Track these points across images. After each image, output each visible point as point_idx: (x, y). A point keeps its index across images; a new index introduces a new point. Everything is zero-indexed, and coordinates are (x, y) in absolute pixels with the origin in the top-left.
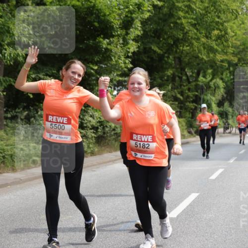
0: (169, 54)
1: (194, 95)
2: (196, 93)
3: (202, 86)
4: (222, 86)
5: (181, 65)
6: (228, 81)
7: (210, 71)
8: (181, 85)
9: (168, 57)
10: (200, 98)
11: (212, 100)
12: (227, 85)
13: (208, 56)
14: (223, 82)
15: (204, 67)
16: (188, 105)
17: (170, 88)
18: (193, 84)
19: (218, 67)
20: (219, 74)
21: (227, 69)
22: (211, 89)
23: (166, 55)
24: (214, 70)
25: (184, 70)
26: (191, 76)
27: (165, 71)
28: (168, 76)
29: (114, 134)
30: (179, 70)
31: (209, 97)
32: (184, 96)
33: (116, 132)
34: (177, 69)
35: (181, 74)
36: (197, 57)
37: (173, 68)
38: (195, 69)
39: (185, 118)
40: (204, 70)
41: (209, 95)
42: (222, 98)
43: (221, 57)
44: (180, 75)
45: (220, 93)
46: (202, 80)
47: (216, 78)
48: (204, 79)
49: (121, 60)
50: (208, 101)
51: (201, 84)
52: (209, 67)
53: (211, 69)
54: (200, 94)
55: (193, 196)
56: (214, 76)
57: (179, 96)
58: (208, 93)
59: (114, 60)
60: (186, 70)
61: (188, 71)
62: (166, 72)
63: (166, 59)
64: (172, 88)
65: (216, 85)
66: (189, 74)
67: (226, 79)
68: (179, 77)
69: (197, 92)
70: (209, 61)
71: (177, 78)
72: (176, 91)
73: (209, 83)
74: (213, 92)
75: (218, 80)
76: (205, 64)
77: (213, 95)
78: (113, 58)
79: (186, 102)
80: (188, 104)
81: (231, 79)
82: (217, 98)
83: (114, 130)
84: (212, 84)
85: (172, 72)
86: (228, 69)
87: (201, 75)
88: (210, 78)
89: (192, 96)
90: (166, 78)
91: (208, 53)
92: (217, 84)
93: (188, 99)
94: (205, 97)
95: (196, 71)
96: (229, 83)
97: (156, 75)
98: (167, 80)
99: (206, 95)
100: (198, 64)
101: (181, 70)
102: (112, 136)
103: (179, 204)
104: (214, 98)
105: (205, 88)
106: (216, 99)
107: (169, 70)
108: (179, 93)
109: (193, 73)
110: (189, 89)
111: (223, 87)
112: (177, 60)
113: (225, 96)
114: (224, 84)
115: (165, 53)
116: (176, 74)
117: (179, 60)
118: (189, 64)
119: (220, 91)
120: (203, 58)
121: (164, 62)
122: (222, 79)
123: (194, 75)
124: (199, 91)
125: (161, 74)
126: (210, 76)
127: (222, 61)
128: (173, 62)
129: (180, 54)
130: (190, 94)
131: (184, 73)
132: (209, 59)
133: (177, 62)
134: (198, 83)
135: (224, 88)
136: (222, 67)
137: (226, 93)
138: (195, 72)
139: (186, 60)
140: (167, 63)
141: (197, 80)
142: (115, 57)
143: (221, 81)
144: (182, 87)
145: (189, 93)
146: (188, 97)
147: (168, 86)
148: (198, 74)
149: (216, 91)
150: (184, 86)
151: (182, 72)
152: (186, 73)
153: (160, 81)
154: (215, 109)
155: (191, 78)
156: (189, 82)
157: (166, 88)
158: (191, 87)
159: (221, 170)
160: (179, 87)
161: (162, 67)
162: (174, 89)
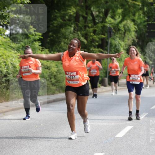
1: (99, 38)
2: (103, 36)
3: (110, 28)
4: (134, 29)
5: (86, 3)
6: (141, 23)
7: (120, 11)
10: (107, 43)
11: (121, 44)
12: (139, 28)
14: (135, 24)
15: (113, 5)
17: (72, 29)
18: (100, 25)
19: (129, 7)
20: (131, 14)
21: (140, 9)
22: (120, 32)
24: (125, 10)
25: (90, 9)
26: (97, 16)
27: (68, 9)
28: (71, 15)
29: (6, 80)
30: (85, 9)
31: (117, 41)
32: (89, 40)
33: (8, 78)
34: (82, 6)
35: (87, 14)
37: (78, 5)
38: (102, 8)
40: (113, 9)
41: (118, 39)
42: (133, 43)
45: (130, 37)
46: (110, 21)
47: (127, 20)
48: (112, 21)
50: (116, 46)
51: (108, 25)
52: (118, 6)
53: (121, 9)
54: (108, 39)
56: (124, 16)
57: (83, 39)
58: (117, 37)
60: (92, 9)
61: (95, 10)
62: (69, 11)
64: (74, 29)
65: (126, 27)
66: (95, 13)
67: (139, 21)
68: (83, 17)
71: (81, 18)
72: (79, 33)
73: (118, 25)
74: (123, 36)
75: (129, 21)
76: (115, 3)
77: (123, 39)
79: (91, 46)
81: (145, 22)
82: (127, 43)
83: (5, 76)
84: (121, 26)
85: (75, 11)
86: (142, 9)
87: (109, 15)
88: (120, 20)
89: (97, 39)
90: (67, 17)
92: (128, 27)
93: (93, 44)
94: (113, 41)
95: (103, 10)
96: (141, 26)
97: (56, 13)
98: (69, 20)
100: (107, 2)
102: (3, 83)
105: (114, 31)
106: (126, 44)
107: (72, 8)
108: (82, 36)
109: (99, 12)
110: (94, 32)
111: (134, 31)
113: (136, 40)
114: (136, 27)
116: (81, 13)
118: (95, 2)
119: (131, 35)
122: (133, 21)
123: (101, 15)
124: (106, 34)
125: (62, 12)
126: (120, 17)
131: (90, 13)
134: (106, 24)
135: (136, 32)
136: (134, 6)
137: (137, 38)
138: (102, 12)
141: (104, 21)
143: (132, 24)
144: (87, 29)
145: (95, 36)
146: (93, 40)
147: (71, 26)
148: (106, 14)
149: (126, 34)
150: (89, 27)
151: (88, 11)
152: (92, 12)
153: (61, 20)
154: (124, 56)
155: (97, 19)
156: (95, 23)
157: (68, 28)
158: (97, 29)
159: (129, 128)
160: (84, 29)
161: (64, 4)
162: (77, 31)
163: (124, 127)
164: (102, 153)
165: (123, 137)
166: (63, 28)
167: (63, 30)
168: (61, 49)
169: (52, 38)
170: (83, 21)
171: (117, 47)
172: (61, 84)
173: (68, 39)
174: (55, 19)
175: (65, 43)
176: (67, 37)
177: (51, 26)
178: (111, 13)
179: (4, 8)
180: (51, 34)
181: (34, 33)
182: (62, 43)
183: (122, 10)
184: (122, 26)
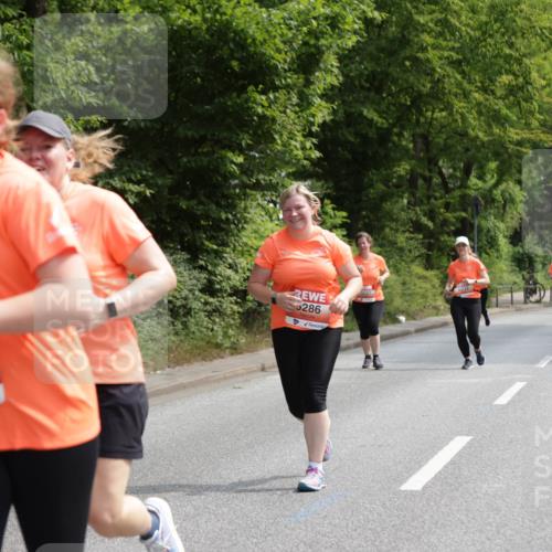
0: (403, 128)
1: (457, 218)
2: (464, 214)
3: (476, 199)
4: (522, 198)
5: (428, 152)
7: (493, 165)
8: (429, 198)
9: (400, 135)
10: (472, 225)
11: (498, 228)
13: (489, 133)
14: (522, 189)
15: (480, 155)
16: (445, 241)
17: (405, 201)
18: (457, 193)
19: (510, 156)
20: (514, 171)
22: (496, 204)
23: (395, 130)
24: (502, 163)
25: (436, 164)
26: (451, 176)
27: (394, 166)
28: (400, 177)
30: (426, 163)
31: (490, 222)
32: (437, 221)
34: (420, 160)
35: (430, 171)
36: (464, 134)
37: (413, 158)
38: (460, 160)
39: (438, 269)
40: (480, 162)
41: (492, 217)
42: (520, 223)
43: (517, 134)
44: (427, 174)
45: (515, 213)
46: (476, 184)
47: (506, 181)
48: (480, 184)
49: (296, 141)
50: (489, 231)
51: (472, 193)
52: (490, 155)
53: (495, 160)
54: (473, 217)
55: (458, 443)
56: (502, 174)
57: (425, 220)
58: (490, 214)
59: (279, 142)
60: (441, 163)
61: (445, 164)
62: (396, 169)
63: (395, 138)
64: (409, 203)
65: (507, 195)
66: (447, 171)
69: (465, 210)
70: (490, 141)
71: (420, 182)
72: (418, 209)
73: (490, 190)
74: (502, 211)
75: (511, 184)
76: (483, 150)
77: (501, 217)
78: (276, 137)
79: (442, 233)
80: (444, 238)
82: (510, 225)
84: (497, 193)
85: (408, 167)
87: (473, 173)
88: (493, 181)
89: (453, 220)
90: (394, 181)
91: (490, 126)
92: (510, 195)
93: (446, 229)
94: (483, 223)
95: (462, 165)
97: (373, 174)
98: (397, 186)
99: (485, 218)
100: (467, 150)
101: (429, 163)
103: (427, 460)
104: (502, 226)
105: (483, 202)
106: (507, 227)
107: (403, 163)
108: (425, 215)
109: (455, 169)
110: (447, 206)
111: (522, 202)
112: (420, 140)
115: (394, 125)
116: (419, 171)
117: (425, 140)
118: (446, 149)
119: (516, 209)
120: (477, 137)
121: (390, 145)
122: (519, 182)
123: (458, 174)
124: (469, 209)
125: (384, 172)
126: (493, 176)
127: (520, 143)
128: (411, 146)
129: (427, 127)
130: (450, 216)
131: (437, 170)
132: (491, 138)
133: (420, 145)
134: (468, 192)
136: (518, 155)
138: (459, 168)
139: (440, 140)
140: (397, 146)
141: (464, 186)
142: (281, 135)
143: (517, 188)
144: (432, 200)
145: (448, 215)
146: (445, 222)
147: (402, 198)
148: (467, 172)
149: (507, 208)
150: (436, 199)
151: (432, 167)
152: (440, 168)
153: (383, 187)
154: (506, 250)
155: (451, 181)
156: (448, 190)
157: (397, 202)
158: (452, 201)
159: (519, 386)
160: (426, 202)
161: (387, 156)
162: (415, 205)
163: (510, 383)
164: (467, 435)
165: (509, 404)
166: (386, 201)
167: (387, 206)
168: (384, 242)
169: (367, 220)
170: (425, 186)
171: (493, 233)
172: (388, 307)
173: (396, 220)
174: (371, 186)
175: (391, 229)
176: (395, 217)
177: (365, 198)
178: (477, 169)
179: (273, 169)
180: (364, 213)
181: (332, 212)
182: (387, 230)
183: (497, 163)
184: (499, 192)
